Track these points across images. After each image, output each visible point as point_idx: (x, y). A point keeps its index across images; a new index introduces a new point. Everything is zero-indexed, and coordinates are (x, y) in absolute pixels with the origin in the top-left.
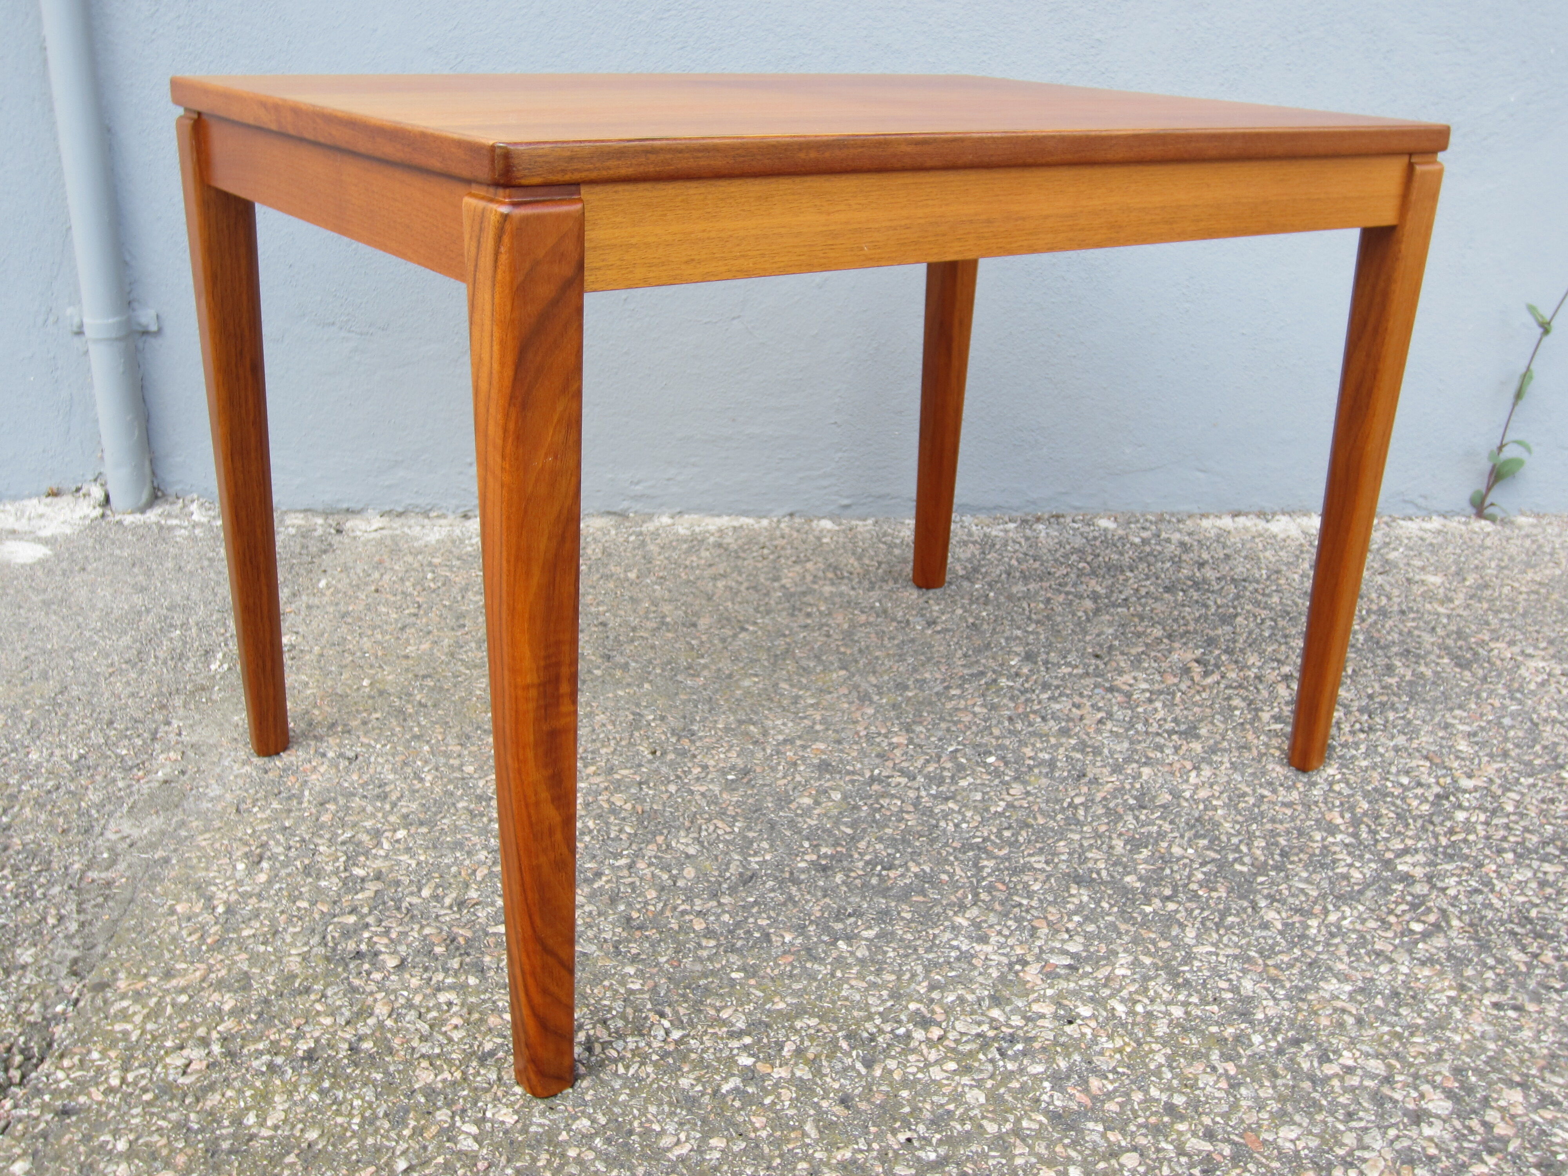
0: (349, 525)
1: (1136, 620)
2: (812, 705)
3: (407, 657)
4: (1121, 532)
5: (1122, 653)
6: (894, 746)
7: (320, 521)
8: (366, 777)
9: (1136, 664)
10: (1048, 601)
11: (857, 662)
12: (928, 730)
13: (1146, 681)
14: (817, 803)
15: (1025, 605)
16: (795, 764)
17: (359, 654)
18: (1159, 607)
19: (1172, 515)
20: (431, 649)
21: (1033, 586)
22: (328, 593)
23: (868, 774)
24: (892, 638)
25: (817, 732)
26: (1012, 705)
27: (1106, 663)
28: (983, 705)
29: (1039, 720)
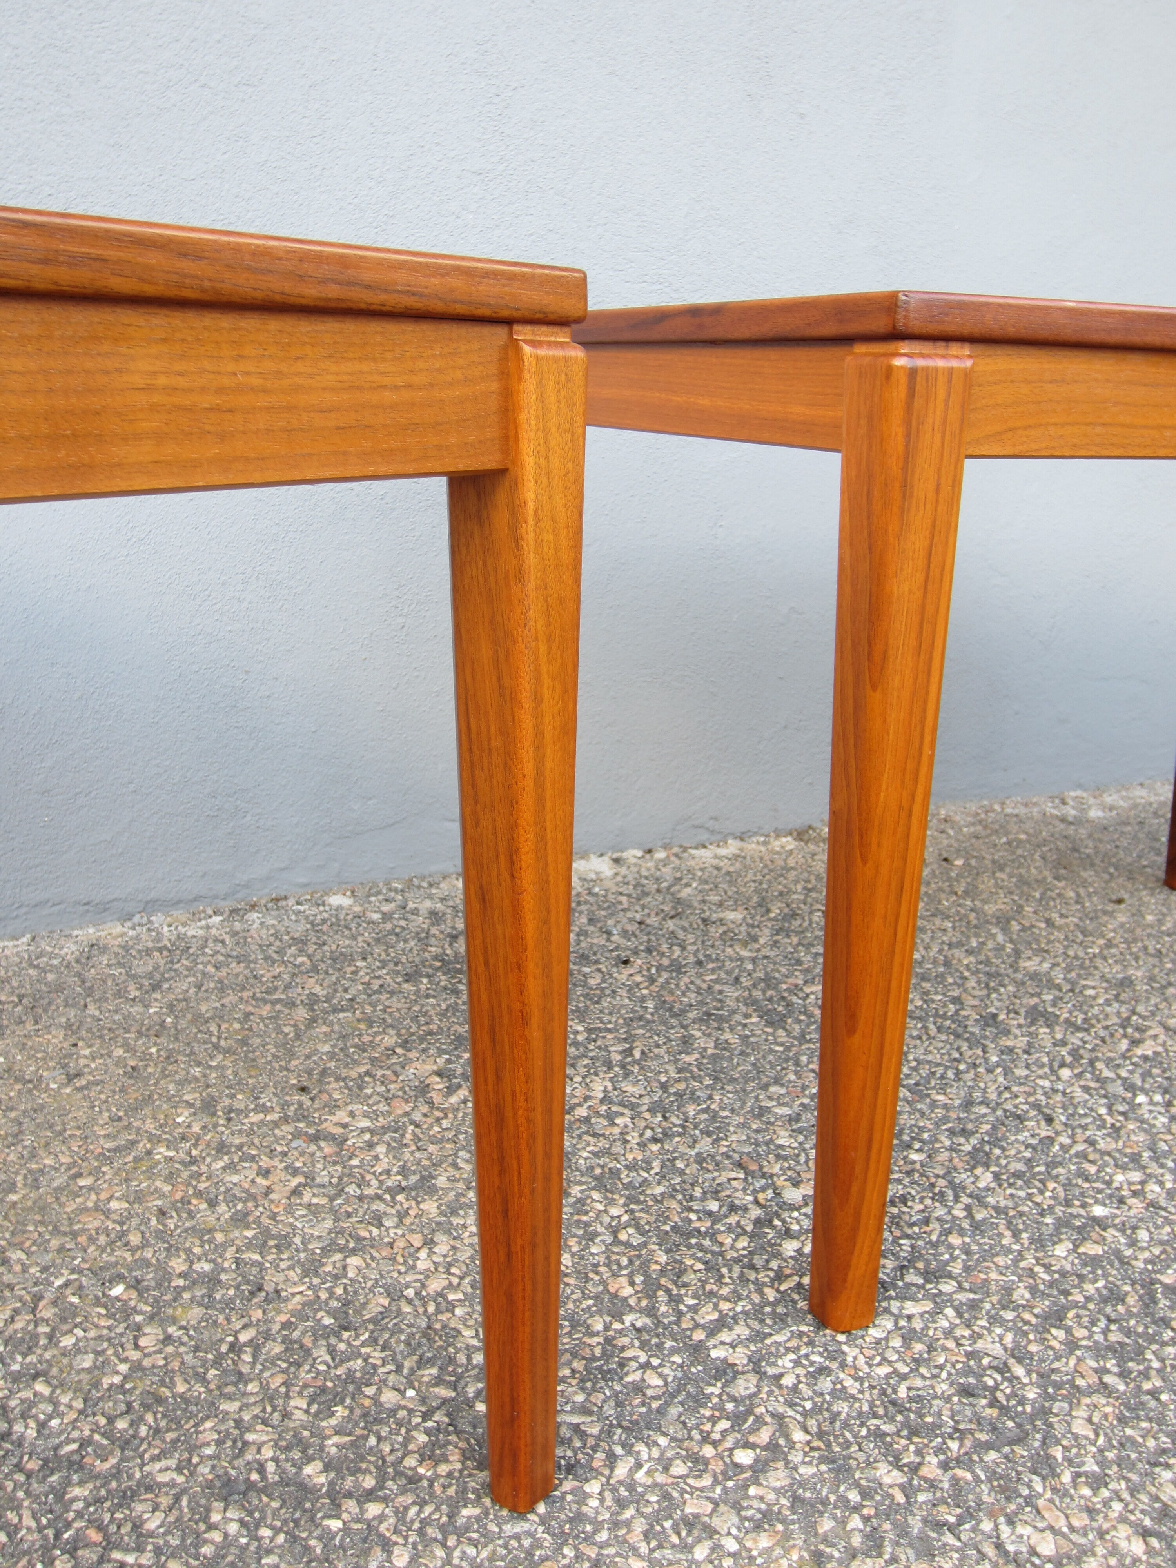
1: (362, 1026)
4: (358, 909)
5: (338, 1079)
9: (356, 1090)
10: (247, 1017)
13: (366, 1115)
15: (213, 1028)
18: (395, 1003)
19: (423, 878)
21: (229, 999)
26: (167, 1188)
27: (312, 1099)
28: (123, 1198)
29: (204, 1206)
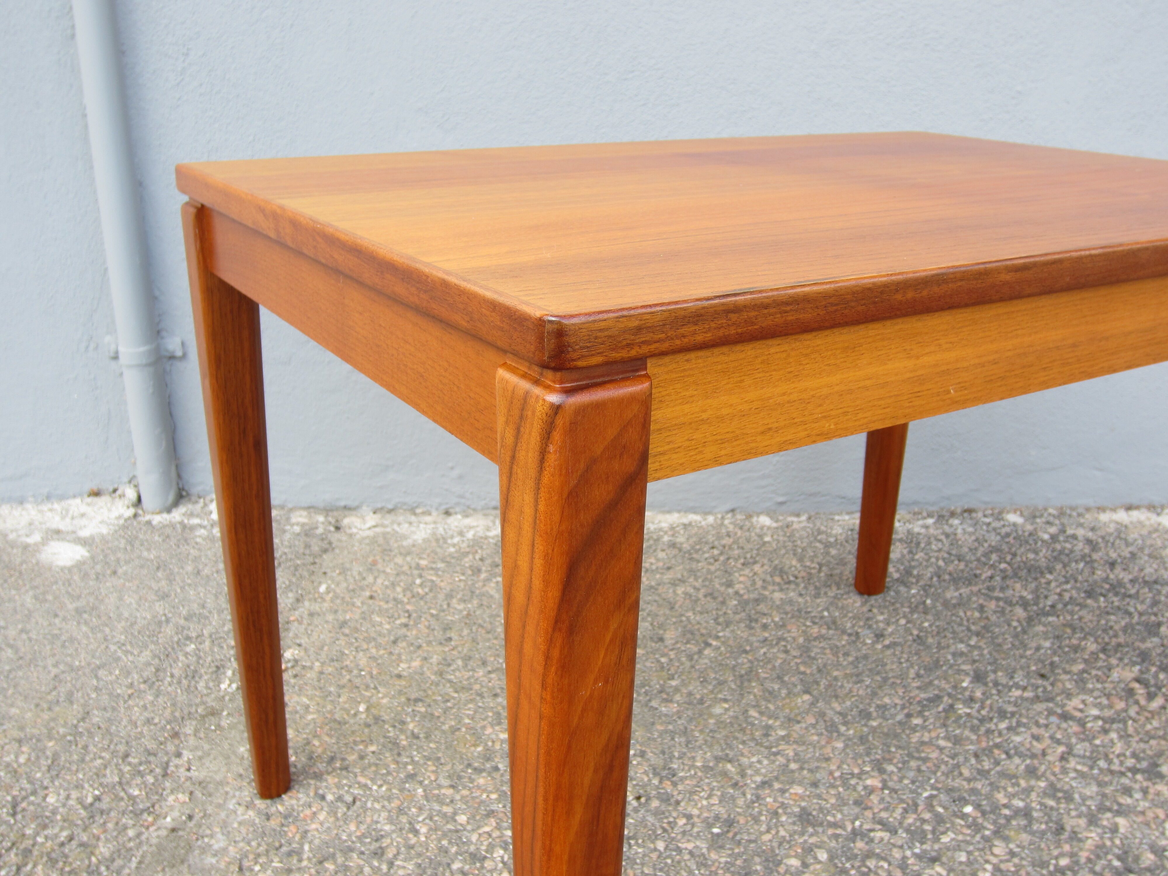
0: (346, 521)
1: (1068, 630)
2: (783, 738)
3: (399, 676)
4: (1029, 527)
5: (1066, 672)
6: (871, 791)
7: (321, 518)
8: (363, 827)
9: (1081, 684)
10: (981, 608)
11: (817, 683)
12: (900, 769)
13: (1095, 705)
14: (805, 865)
15: (961, 614)
16: (776, 814)
17: (355, 672)
18: (1086, 615)
19: (1073, 509)
20: (422, 667)
21: (965, 591)
22: (328, 598)
23: (849, 828)
24: (846, 654)
25: (793, 771)
26: (974, 737)
27: (1052, 684)
28: (947, 738)
29: (1004, 756)
